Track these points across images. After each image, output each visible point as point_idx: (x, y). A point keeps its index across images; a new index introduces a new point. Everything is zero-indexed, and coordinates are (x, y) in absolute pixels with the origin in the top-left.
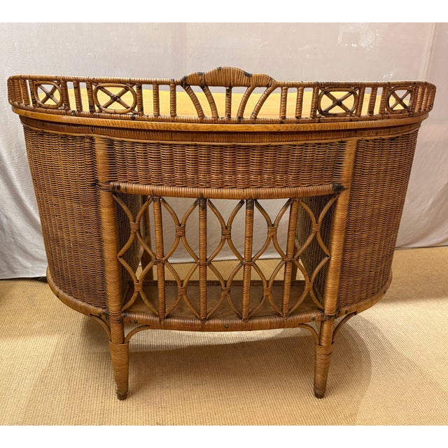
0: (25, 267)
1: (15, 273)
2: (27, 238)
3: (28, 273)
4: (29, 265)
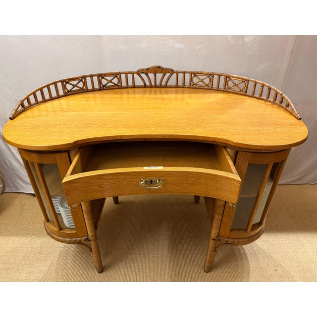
0: (22, 187)
1: (18, 189)
2: (21, 172)
3: (24, 190)
4: (24, 186)
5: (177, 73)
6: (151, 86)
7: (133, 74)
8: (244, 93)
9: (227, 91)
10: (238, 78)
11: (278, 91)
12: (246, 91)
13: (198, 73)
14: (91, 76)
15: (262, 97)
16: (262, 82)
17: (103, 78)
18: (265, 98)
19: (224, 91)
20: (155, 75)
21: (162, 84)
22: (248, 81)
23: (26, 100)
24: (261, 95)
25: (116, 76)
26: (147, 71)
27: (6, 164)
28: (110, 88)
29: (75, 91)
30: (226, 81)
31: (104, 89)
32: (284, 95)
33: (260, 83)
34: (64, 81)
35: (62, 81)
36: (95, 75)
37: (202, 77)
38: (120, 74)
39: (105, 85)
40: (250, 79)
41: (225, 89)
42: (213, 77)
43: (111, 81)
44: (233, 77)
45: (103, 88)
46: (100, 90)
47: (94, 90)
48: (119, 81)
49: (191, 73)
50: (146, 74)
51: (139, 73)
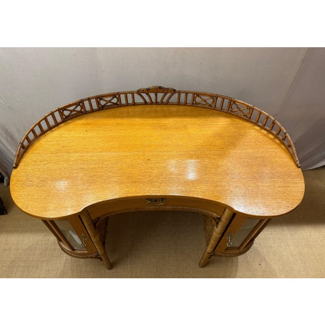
5: (179, 93)
6: (152, 103)
7: (133, 93)
8: (248, 119)
9: (230, 113)
10: (243, 104)
11: (283, 128)
12: (250, 118)
13: (202, 94)
14: (89, 99)
15: (266, 127)
16: (267, 114)
17: (101, 99)
18: (268, 129)
19: (227, 113)
20: (156, 95)
21: (163, 101)
22: (253, 109)
23: (26, 140)
24: (264, 125)
25: (116, 97)
26: (148, 91)
27: (8, 161)
28: (109, 108)
29: (73, 115)
30: (230, 104)
31: (103, 109)
32: (287, 135)
33: (265, 115)
34: (62, 109)
35: (59, 110)
36: (93, 98)
37: (205, 98)
38: (119, 94)
39: (105, 105)
40: (255, 108)
41: (228, 111)
42: (217, 99)
43: (110, 102)
44: (237, 102)
45: (101, 108)
46: (99, 110)
47: (92, 111)
48: (118, 101)
49: (194, 94)
50: (147, 94)
51: (139, 92)
